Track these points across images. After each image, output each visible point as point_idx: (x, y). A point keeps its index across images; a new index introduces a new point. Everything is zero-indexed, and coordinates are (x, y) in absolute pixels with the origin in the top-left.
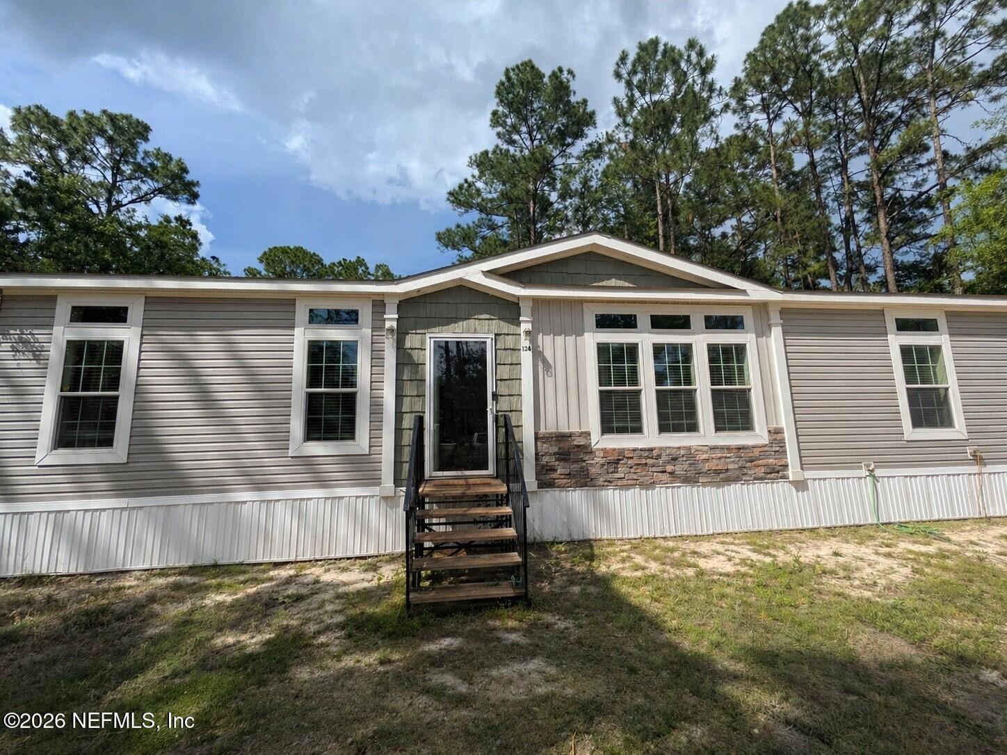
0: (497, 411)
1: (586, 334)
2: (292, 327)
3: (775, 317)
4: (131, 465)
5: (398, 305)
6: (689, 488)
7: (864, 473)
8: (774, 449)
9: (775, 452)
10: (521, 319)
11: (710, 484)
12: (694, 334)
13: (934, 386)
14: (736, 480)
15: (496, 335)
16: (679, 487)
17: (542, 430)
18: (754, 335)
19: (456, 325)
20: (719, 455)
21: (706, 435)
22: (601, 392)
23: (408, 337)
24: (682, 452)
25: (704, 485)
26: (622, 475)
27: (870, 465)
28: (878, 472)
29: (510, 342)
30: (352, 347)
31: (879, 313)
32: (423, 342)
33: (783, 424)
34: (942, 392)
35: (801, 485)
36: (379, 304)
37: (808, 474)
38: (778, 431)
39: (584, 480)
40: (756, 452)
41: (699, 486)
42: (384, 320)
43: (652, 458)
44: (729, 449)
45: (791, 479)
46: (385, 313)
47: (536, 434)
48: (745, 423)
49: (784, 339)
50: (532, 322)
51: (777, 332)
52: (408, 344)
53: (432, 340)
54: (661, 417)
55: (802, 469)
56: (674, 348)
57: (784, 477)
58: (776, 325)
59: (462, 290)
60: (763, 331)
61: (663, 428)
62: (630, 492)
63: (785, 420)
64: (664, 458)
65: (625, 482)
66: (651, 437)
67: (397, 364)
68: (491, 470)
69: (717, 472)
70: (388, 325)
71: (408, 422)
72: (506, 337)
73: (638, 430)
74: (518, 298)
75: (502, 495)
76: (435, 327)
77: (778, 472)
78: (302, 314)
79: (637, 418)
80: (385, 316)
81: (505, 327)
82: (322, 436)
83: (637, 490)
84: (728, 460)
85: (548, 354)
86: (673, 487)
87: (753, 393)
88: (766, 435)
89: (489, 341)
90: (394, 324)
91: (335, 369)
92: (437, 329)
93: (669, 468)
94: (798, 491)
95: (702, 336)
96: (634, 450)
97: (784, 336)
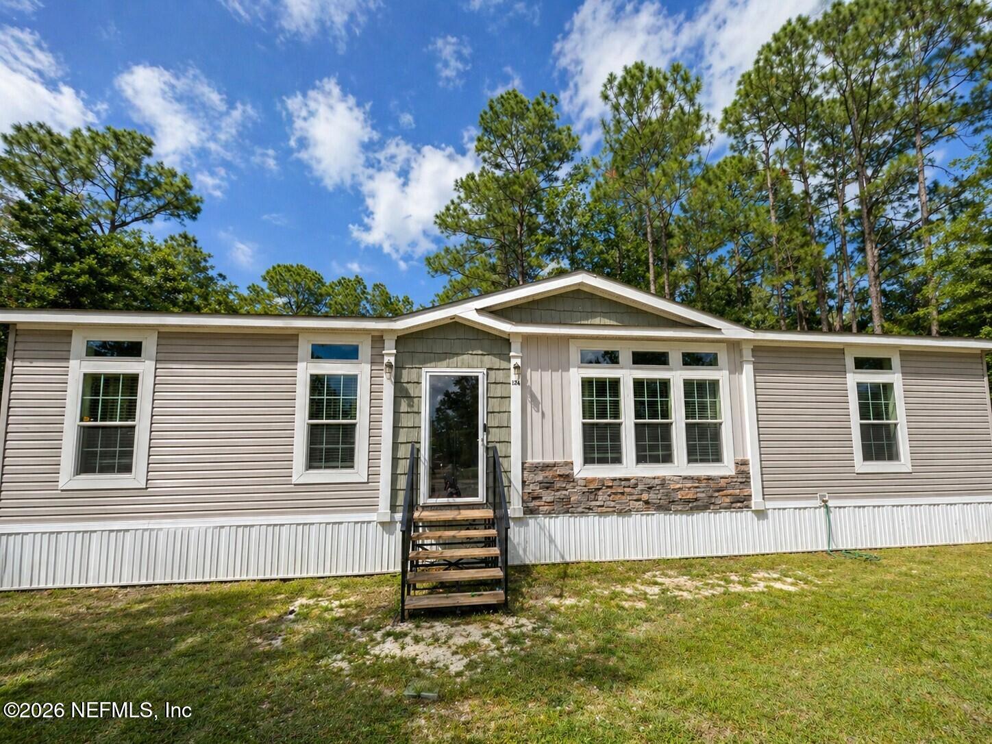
0: (488, 442)
1: (571, 370)
2: (296, 362)
3: (747, 353)
4: (149, 489)
5: (396, 341)
6: (662, 515)
7: (818, 503)
8: (740, 480)
9: (741, 483)
10: (511, 354)
11: (681, 512)
12: (672, 370)
13: (885, 421)
14: (705, 508)
15: (488, 369)
16: (653, 514)
17: (529, 460)
18: (727, 372)
19: (451, 360)
20: (690, 485)
21: (680, 466)
22: (584, 424)
23: (405, 372)
24: (657, 482)
25: (676, 512)
26: (602, 503)
27: (825, 496)
28: (830, 504)
29: (500, 376)
30: (352, 381)
31: (839, 352)
32: (420, 376)
33: (749, 457)
34: (892, 427)
35: (761, 514)
36: (378, 339)
37: (769, 505)
38: (745, 463)
39: (565, 507)
40: (723, 483)
41: (671, 514)
42: (383, 355)
43: (629, 487)
44: (699, 479)
45: (753, 509)
46: (383, 348)
47: (523, 464)
48: (715, 455)
49: (755, 376)
50: (522, 357)
51: (748, 369)
52: (405, 379)
53: (428, 374)
54: (639, 448)
55: (763, 499)
56: (652, 383)
57: (748, 507)
58: (748, 361)
59: (456, 326)
60: (736, 369)
61: (640, 459)
62: (608, 519)
63: (751, 454)
64: (640, 487)
65: (604, 509)
66: (629, 467)
67: (395, 397)
68: (481, 498)
69: (688, 501)
70: (386, 359)
71: (404, 451)
72: (497, 371)
73: (618, 460)
74: (509, 334)
75: (489, 519)
76: (430, 362)
77: (742, 502)
78: (304, 348)
79: (617, 449)
80: (384, 352)
81: (496, 362)
82: (323, 464)
83: (615, 517)
84: (698, 490)
85: (536, 389)
86: (648, 514)
87: (723, 427)
88: (733, 466)
89: (480, 376)
90: (392, 360)
91: (336, 402)
92: (433, 364)
93: (645, 496)
94: (759, 519)
95: (679, 372)
96: (614, 480)
97: (754, 373)
